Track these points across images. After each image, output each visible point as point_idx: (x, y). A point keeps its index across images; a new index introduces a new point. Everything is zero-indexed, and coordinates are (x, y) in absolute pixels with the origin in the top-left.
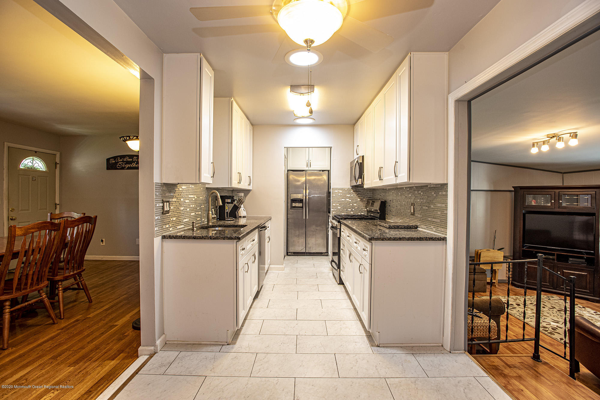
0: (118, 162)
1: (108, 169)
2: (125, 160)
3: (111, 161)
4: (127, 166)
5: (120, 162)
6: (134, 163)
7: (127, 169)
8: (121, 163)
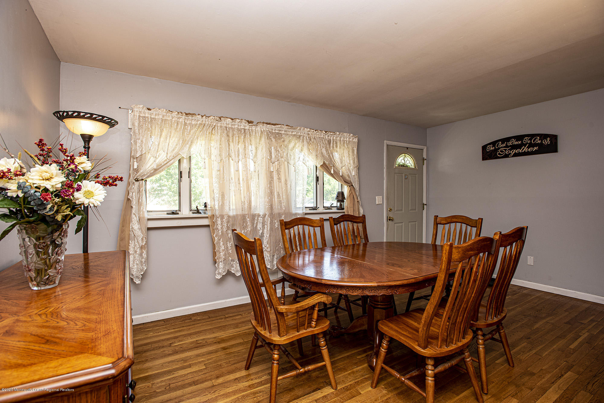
0: (499, 148)
1: (484, 159)
2: (510, 144)
3: (489, 148)
4: (514, 152)
5: (501, 147)
6: (525, 147)
7: (513, 156)
8: (502, 149)
